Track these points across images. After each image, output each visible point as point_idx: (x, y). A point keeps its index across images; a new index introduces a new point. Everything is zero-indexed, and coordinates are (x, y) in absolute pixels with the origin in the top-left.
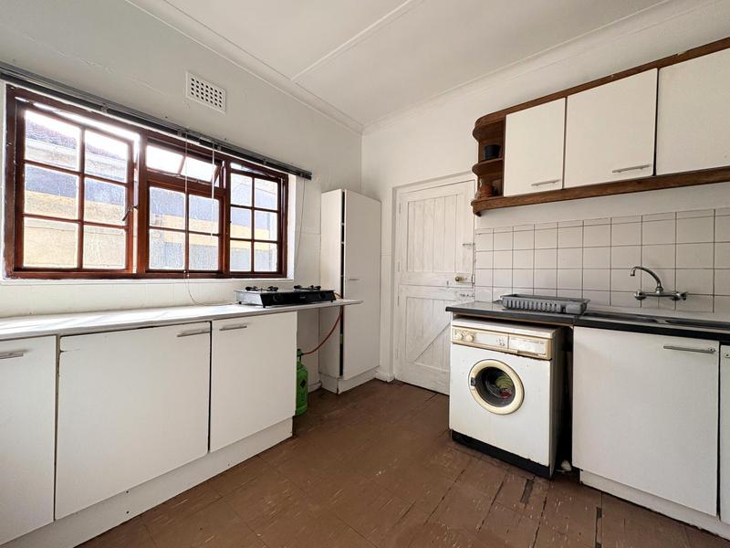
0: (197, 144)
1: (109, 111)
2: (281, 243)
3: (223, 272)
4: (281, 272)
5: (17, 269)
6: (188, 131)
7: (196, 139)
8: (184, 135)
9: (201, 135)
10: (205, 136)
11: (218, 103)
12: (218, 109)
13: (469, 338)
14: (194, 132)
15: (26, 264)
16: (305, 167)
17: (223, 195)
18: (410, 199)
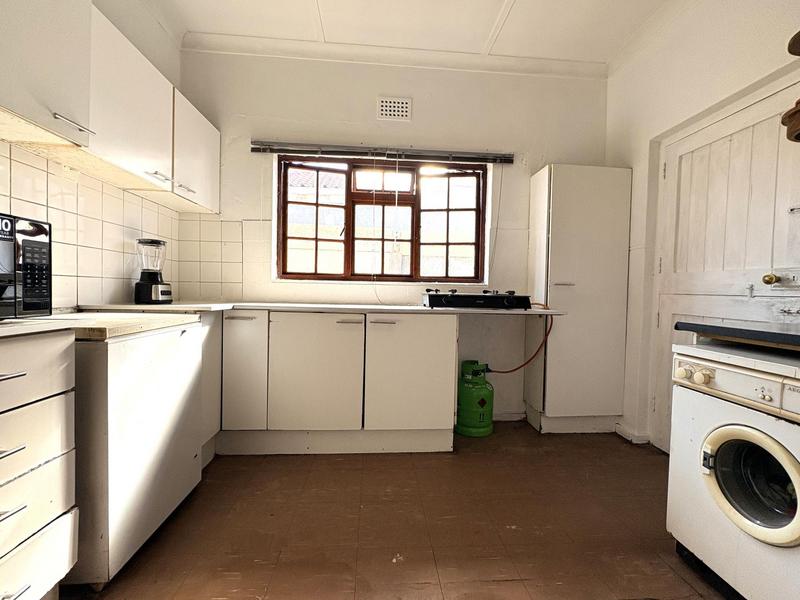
0: (385, 158)
1: (323, 153)
2: (479, 245)
3: (414, 276)
4: (478, 276)
5: (284, 274)
6: (376, 149)
7: (383, 155)
8: (373, 155)
9: (387, 149)
10: (391, 150)
11: (404, 114)
12: (403, 120)
13: (698, 377)
14: (381, 149)
15: (289, 270)
16: (505, 150)
17: (412, 200)
18: (681, 151)
